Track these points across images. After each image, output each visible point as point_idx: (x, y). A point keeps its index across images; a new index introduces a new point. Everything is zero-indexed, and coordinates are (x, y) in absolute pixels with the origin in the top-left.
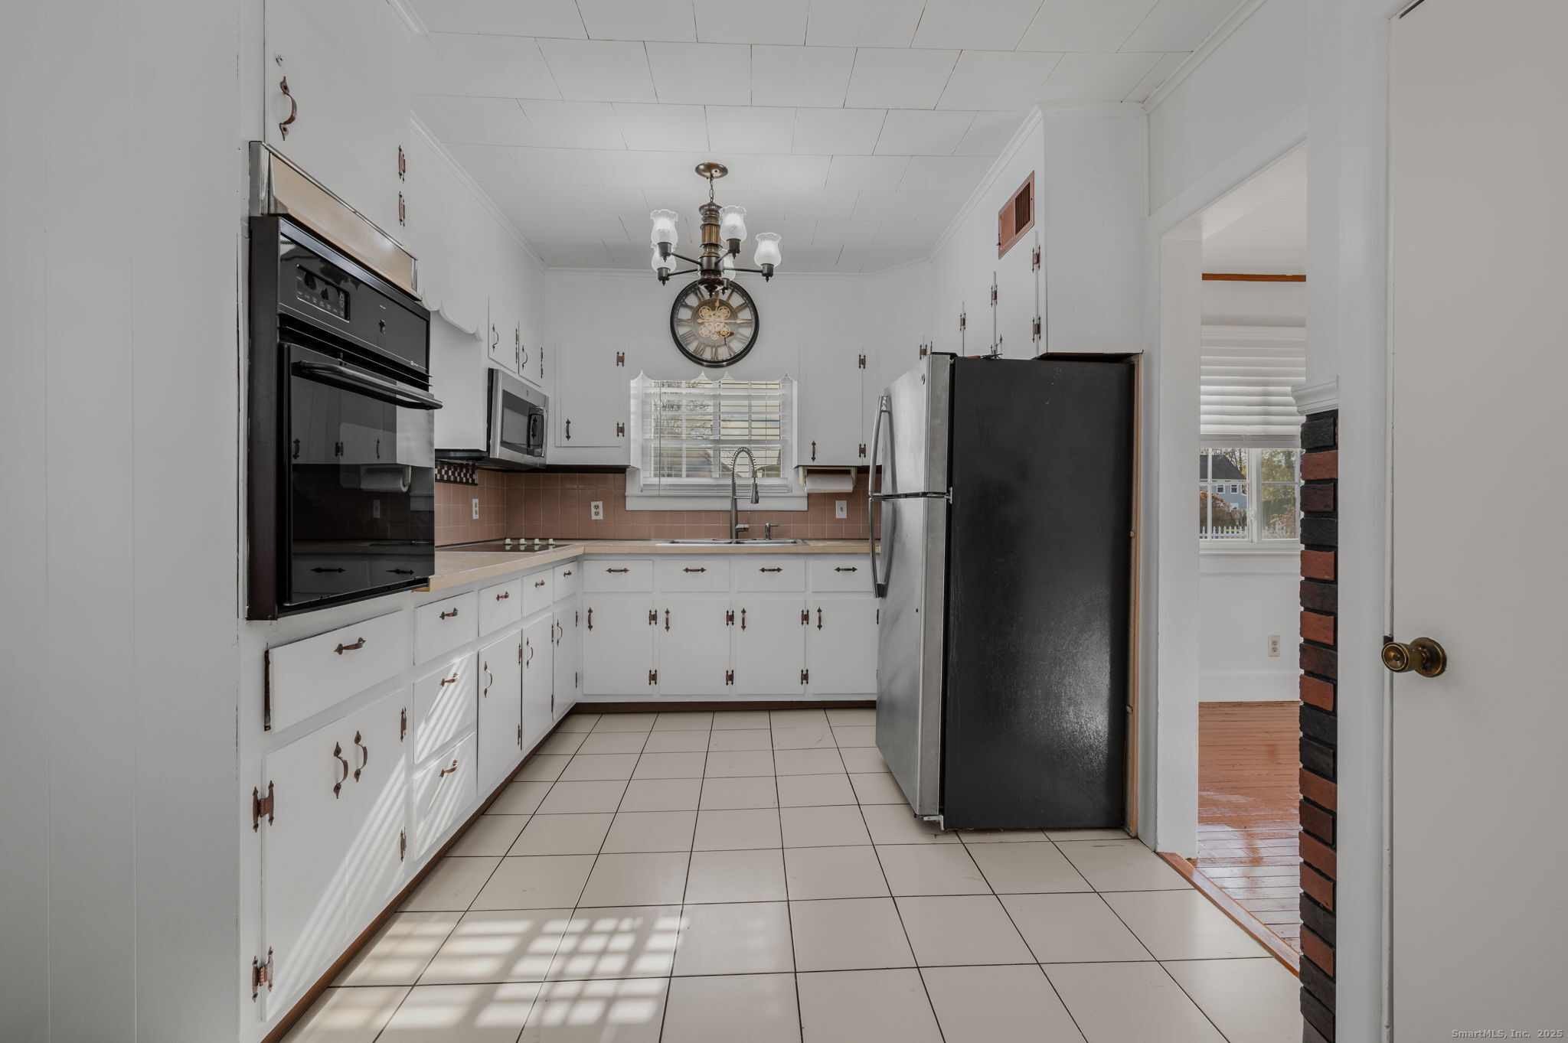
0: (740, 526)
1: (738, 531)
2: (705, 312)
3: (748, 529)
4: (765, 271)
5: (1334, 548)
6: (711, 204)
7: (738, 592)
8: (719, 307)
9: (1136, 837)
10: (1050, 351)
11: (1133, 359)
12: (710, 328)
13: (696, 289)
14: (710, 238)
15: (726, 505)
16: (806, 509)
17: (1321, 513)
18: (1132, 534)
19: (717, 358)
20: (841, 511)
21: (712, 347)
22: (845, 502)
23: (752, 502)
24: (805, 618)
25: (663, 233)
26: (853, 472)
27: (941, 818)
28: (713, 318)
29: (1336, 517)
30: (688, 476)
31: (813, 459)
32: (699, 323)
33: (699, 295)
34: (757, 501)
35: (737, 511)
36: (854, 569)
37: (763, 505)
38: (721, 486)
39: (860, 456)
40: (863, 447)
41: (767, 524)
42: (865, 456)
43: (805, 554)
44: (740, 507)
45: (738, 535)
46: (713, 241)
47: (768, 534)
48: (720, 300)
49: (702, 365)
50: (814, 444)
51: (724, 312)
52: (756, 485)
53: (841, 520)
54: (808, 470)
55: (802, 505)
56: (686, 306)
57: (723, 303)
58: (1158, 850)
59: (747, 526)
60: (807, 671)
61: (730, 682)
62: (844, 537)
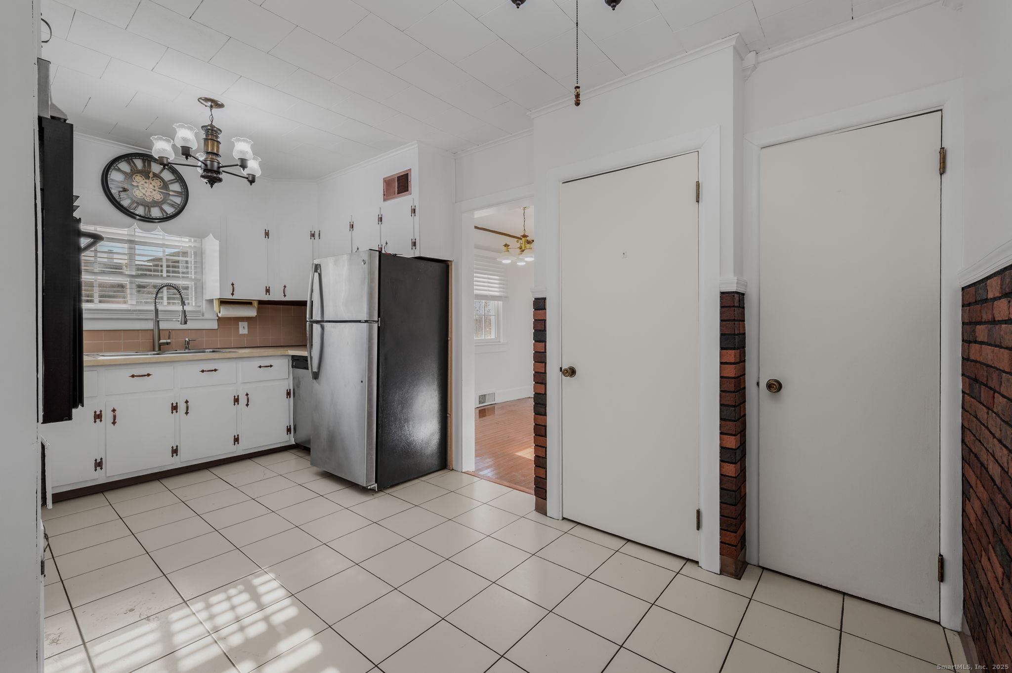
0: (162, 341)
1: (160, 345)
2: (139, 179)
3: (170, 343)
4: (250, 179)
5: (545, 342)
6: (211, 125)
7: (181, 388)
8: (152, 178)
9: (453, 470)
10: (421, 256)
11: (449, 262)
12: (144, 191)
13: (129, 159)
14: (213, 149)
15: (150, 325)
16: (217, 328)
17: (540, 330)
18: (449, 339)
19: (151, 216)
20: (243, 328)
21: (145, 206)
22: (246, 323)
23: (181, 324)
24: (236, 400)
25: (184, 139)
26: (256, 304)
27: (376, 485)
28: (146, 185)
29: (546, 331)
30: (100, 302)
31: (233, 294)
32: (134, 185)
33: (132, 164)
34: (186, 323)
35: (159, 330)
36: (271, 366)
37: (190, 325)
38: (139, 310)
39: (266, 294)
40: (268, 288)
41: (187, 339)
42: (269, 294)
43: (236, 358)
44: (161, 327)
45: (160, 348)
46: (215, 151)
47: (187, 346)
48: (153, 172)
49: (135, 218)
50: (233, 284)
51: (157, 183)
52: (185, 311)
53: (243, 335)
54: (221, 301)
55: (214, 325)
56: (119, 170)
57: (156, 176)
58: (463, 471)
59: (169, 341)
60: (238, 435)
61: (174, 455)
62: (246, 346)
